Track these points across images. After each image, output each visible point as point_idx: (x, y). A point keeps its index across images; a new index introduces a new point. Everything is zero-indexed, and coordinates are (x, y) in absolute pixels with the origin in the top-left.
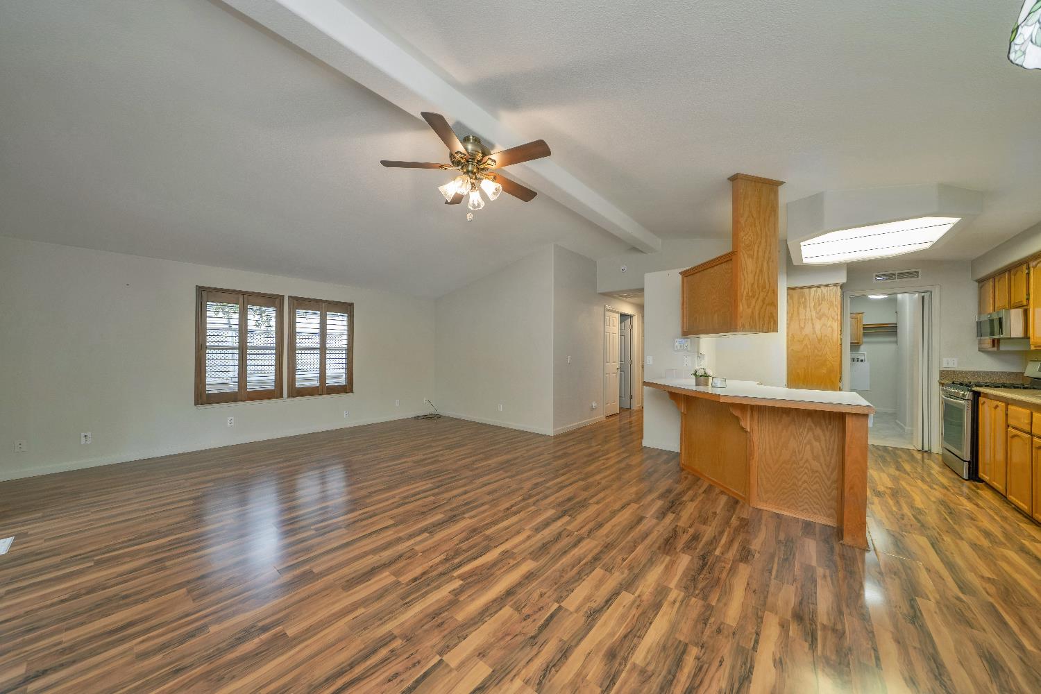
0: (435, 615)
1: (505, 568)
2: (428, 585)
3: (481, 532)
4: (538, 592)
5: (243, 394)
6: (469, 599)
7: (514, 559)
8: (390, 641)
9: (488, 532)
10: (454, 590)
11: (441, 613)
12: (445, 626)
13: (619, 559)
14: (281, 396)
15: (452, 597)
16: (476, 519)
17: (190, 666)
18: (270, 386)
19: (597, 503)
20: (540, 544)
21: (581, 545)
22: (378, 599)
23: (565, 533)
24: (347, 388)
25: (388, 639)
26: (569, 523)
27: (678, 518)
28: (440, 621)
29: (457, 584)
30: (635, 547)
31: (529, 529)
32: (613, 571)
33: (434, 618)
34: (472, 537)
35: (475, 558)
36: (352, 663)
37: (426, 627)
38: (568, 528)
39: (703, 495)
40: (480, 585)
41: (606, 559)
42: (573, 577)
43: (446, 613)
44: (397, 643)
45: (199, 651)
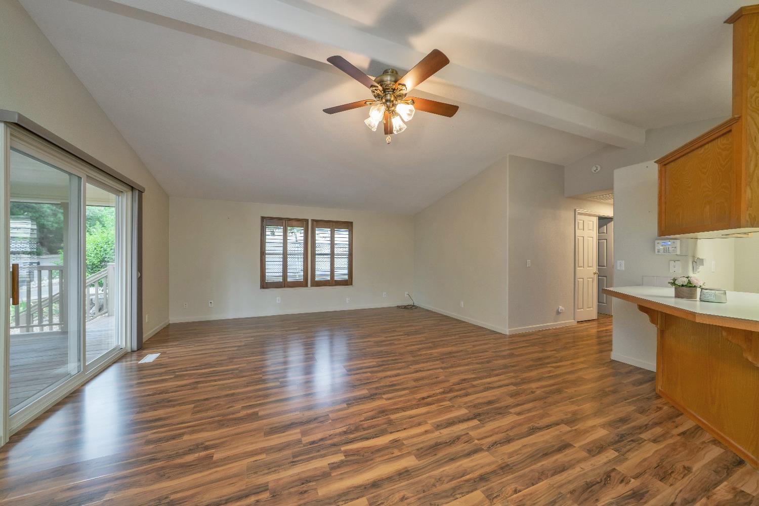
0: (306, 481)
1: (387, 457)
2: (319, 451)
3: (387, 415)
4: (402, 494)
5: (284, 284)
6: (339, 477)
7: (400, 450)
8: (261, 492)
9: (393, 417)
10: (332, 464)
11: (310, 482)
12: (306, 495)
13: (510, 489)
14: (306, 286)
15: (328, 469)
16: (390, 401)
17: (159, 459)
18: (301, 279)
19: (519, 414)
20: (432, 443)
21: (477, 456)
22: (279, 451)
23: (465, 438)
24: (348, 283)
25: (261, 489)
26: (474, 428)
27: (621, 459)
28: (305, 489)
29: (340, 457)
30: (539, 479)
31: (431, 424)
32: (495, 500)
33: (303, 484)
34: (378, 417)
35: (367, 439)
36: (230, 498)
37: (292, 490)
38: (471, 433)
39: (679, 438)
40: (356, 466)
41: (495, 483)
42: (445, 491)
43: (314, 483)
44: (265, 496)
45: (169, 450)
